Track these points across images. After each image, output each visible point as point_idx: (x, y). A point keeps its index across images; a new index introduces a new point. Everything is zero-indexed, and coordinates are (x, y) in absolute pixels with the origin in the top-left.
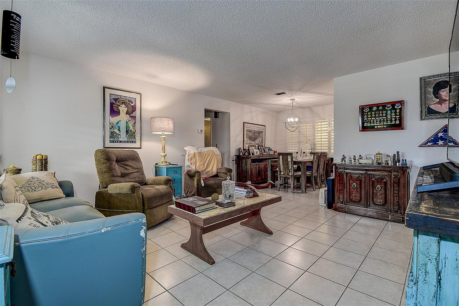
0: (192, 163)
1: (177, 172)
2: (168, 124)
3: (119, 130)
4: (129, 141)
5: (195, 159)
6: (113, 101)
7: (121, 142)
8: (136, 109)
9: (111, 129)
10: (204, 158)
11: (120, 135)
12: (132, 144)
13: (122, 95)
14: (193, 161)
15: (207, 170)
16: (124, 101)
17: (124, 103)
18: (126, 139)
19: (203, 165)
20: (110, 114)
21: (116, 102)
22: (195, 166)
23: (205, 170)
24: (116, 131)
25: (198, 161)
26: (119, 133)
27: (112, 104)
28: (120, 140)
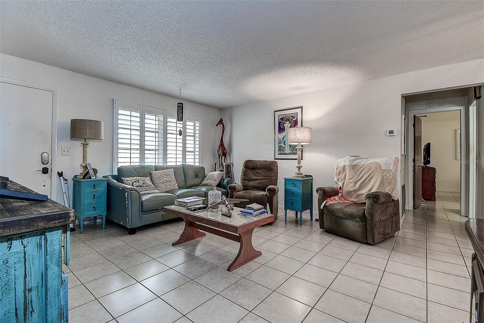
0: (339, 179)
1: (296, 185)
2: (295, 134)
3: (285, 144)
4: (292, 153)
5: (345, 174)
6: (280, 121)
7: (286, 154)
8: (297, 123)
9: (279, 144)
10: (358, 173)
11: (285, 148)
12: (295, 155)
13: (286, 114)
14: (342, 176)
15: (360, 193)
16: (288, 118)
17: (288, 120)
18: (289, 152)
19: (353, 184)
20: (279, 132)
21: (282, 120)
22: (342, 183)
23: (355, 191)
24: (282, 145)
25: (348, 177)
26: (285, 147)
27: (279, 123)
28: (285, 152)
